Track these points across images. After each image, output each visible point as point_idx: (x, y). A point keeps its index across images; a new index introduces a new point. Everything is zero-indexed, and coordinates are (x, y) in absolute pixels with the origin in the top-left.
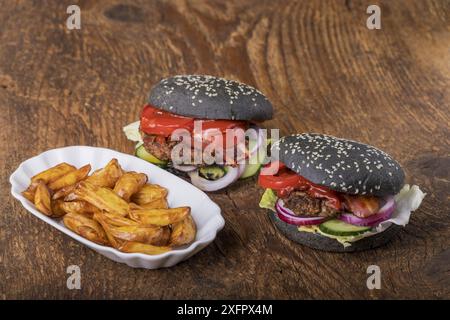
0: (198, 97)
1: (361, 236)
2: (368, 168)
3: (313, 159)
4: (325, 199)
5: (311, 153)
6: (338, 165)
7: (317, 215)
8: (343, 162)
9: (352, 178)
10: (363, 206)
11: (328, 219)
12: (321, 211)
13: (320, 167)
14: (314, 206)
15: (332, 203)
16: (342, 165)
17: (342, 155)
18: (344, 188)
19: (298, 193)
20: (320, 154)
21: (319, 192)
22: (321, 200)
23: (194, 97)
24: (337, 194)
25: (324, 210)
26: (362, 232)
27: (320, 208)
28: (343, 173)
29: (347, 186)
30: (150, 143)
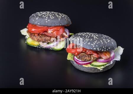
0: (48, 19)
1: (105, 66)
2: (105, 42)
3: (86, 41)
4: (92, 54)
5: (85, 39)
6: (95, 42)
7: (90, 60)
8: (96, 41)
9: (101, 46)
10: (106, 55)
11: (94, 61)
12: (91, 59)
13: (89, 44)
14: (89, 57)
15: (95, 55)
16: (97, 42)
17: (96, 38)
18: (98, 50)
19: (82, 54)
20: (88, 39)
21: (89, 52)
22: (90, 55)
23: (46, 19)
24: (96, 52)
25: (92, 58)
26: (105, 65)
27: (91, 58)
28: (98, 45)
29: (99, 49)
30: (33, 36)
